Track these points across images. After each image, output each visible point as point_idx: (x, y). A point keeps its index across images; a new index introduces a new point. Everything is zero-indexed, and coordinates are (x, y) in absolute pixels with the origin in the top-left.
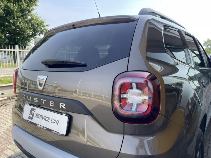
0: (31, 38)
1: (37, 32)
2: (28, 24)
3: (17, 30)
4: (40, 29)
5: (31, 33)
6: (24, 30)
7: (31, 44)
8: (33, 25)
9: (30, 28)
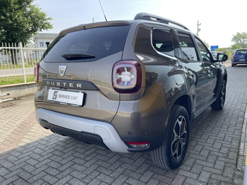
0: (31, 34)
1: (38, 27)
2: (27, 17)
3: (15, 25)
4: (41, 23)
5: (31, 28)
6: (23, 25)
7: (31, 41)
8: (32, 19)
9: (29, 23)
